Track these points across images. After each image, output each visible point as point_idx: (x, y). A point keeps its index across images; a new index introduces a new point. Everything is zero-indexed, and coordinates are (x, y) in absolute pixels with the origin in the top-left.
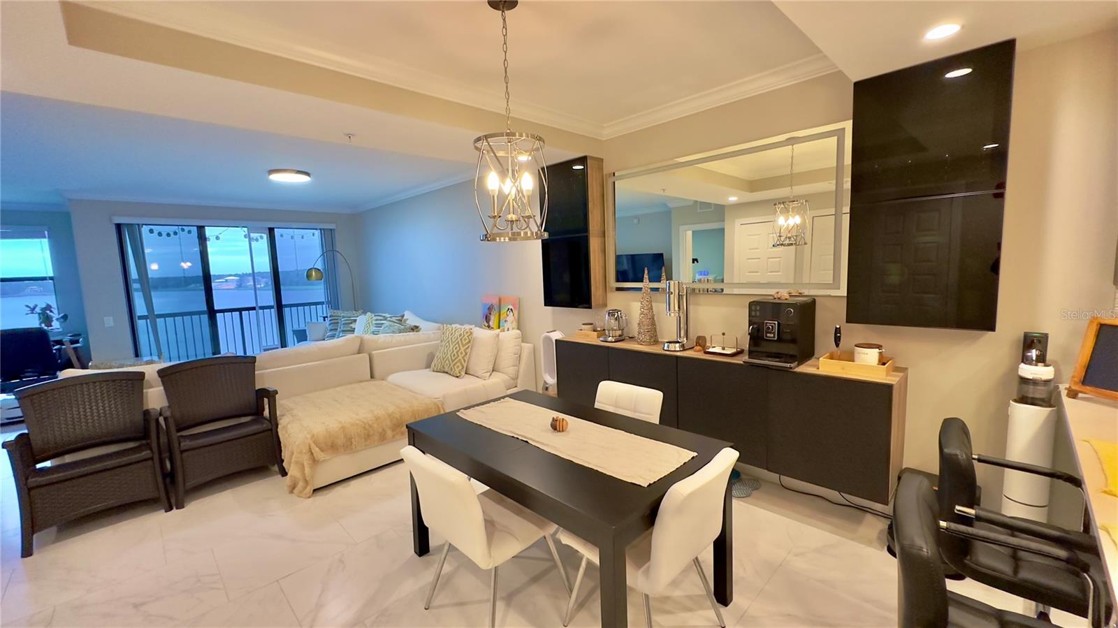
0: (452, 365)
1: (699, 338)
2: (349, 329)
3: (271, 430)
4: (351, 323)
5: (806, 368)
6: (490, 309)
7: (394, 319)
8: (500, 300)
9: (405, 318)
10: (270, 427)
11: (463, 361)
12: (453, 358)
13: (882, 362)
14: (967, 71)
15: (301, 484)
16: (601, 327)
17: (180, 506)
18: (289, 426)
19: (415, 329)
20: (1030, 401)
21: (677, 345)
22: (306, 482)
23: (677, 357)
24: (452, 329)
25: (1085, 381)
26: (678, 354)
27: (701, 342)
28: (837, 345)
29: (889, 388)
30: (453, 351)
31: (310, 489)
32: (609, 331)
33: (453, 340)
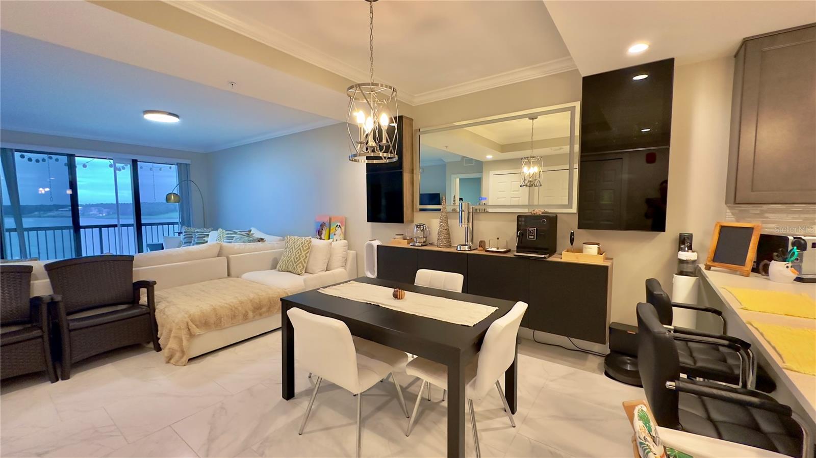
0: (295, 266)
1: (481, 242)
2: (203, 241)
3: (149, 313)
4: (204, 237)
5: (554, 259)
6: (322, 225)
7: (243, 233)
8: (330, 219)
9: (251, 233)
10: (148, 311)
11: (304, 263)
12: (296, 261)
13: (600, 253)
14: (645, 76)
15: (178, 355)
16: (409, 237)
17: (65, 377)
18: (166, 310)
19: (261, 240)
20: (685, 274)
21: (467, 247)
22: (183, 352)
23: (468, 254)
24: (295, 239)
25: (714, 260)
26: (467, 252)
27: (482, 244)
28: (572, 243)
29: (606, 268)
30: (296, 255)
31: (186, 358)
32: (416, 238)
33: (296, 247)
